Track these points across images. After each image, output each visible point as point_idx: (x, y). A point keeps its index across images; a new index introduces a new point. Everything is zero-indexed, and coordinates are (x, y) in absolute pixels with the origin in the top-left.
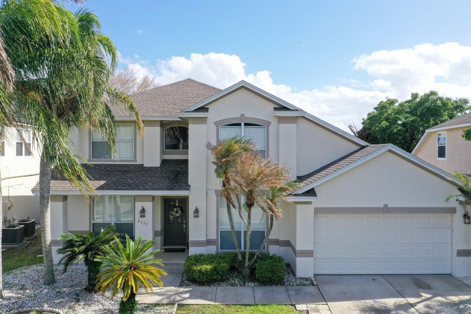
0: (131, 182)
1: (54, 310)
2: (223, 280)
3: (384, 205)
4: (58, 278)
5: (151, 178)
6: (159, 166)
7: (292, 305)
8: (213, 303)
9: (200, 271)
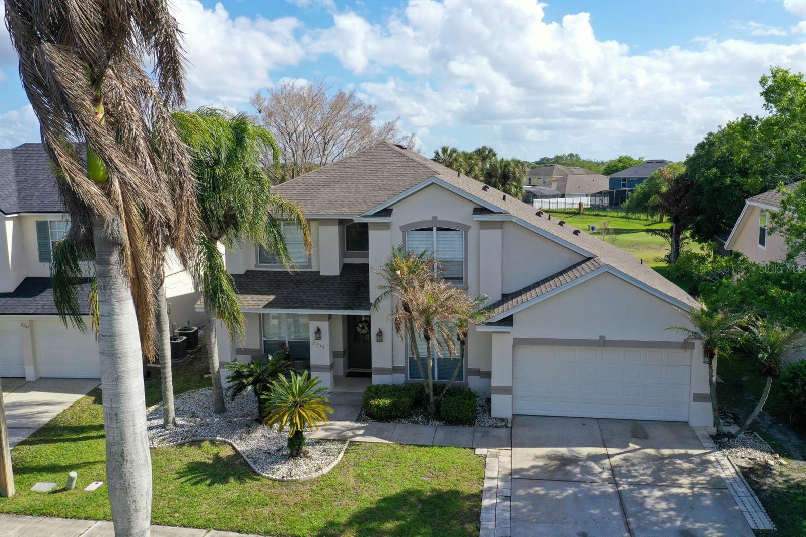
0: (304, 297)
1: (227, 440)
2: (404, 417)
3: (600, 337)
4: (228, 405)
5: (328, 292)
6: (338, 274)
7: (472, 449)
8: (387, 442)
9: (378, 406)
